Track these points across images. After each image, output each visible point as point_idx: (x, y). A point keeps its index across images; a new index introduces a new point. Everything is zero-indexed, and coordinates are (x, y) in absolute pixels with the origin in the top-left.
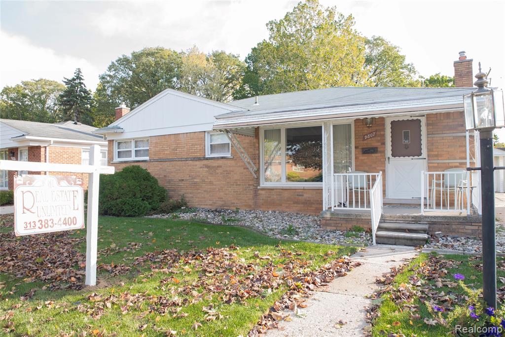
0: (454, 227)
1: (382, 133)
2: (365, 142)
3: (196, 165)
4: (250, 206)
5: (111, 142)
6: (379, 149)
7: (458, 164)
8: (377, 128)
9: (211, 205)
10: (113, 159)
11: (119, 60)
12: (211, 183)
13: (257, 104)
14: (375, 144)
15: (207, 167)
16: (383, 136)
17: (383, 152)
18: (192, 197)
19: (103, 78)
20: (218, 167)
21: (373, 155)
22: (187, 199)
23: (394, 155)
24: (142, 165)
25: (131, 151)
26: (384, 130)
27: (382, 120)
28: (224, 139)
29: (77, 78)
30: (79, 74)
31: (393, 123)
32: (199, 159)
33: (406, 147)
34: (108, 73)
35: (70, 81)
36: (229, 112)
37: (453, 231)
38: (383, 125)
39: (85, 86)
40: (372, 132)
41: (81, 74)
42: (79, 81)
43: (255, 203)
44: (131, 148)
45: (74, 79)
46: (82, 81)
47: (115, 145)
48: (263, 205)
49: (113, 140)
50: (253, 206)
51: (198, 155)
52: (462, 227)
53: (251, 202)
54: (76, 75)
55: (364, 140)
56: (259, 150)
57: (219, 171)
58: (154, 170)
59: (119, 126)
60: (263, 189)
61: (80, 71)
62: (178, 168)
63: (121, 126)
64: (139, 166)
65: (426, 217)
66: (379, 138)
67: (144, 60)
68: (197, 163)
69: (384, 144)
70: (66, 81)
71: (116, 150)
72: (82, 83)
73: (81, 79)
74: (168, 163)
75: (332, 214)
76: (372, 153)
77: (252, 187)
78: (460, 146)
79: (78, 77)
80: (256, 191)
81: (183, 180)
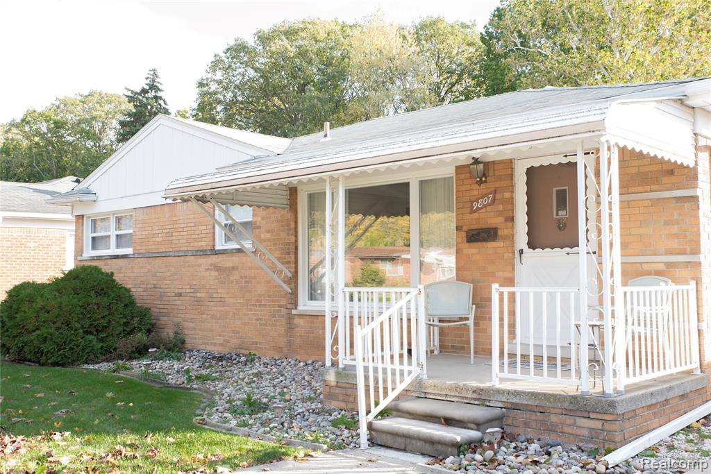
1: (507, 195)
2: (475, 215)
3: (200, 265)
4: (279, 350)
5: (80, 218)
6: (500, 233)
7: (662, 267)
8: (498, 184)
9: (221, 345)
10: (82, 252)
11: (228, 50)
12: (222, 301)
13: (327, 139)
14: (494, 221)
15: (217, 268)
16: (511, 201)
17: (511, 238)
18: (194, 329)
19: (201, 85)
20: (233, 268)
21: (491, 245)
22: (186, 332)
23: (532, 245)
25: (109, 236)
26: (511, 188)
27: (509, 164)
28: (243, 214)
29: (150, 88)
30: (154, 81)
31: (530, 172)
32: (203, 253)
33: (561, 226)
34: (209, 75)
35: (136, 93)
36: (249, 158)
38: (511, 177)
39: (165, 103)
40: (486, 195)
41: (157, 80)
42: (153, 94)
43: (289, 344)
44: (109, 231)
45: (144, 91)
46: (159, 94)
47: (87, 225)
48: (301, 347)
49: (83, 216)
50: (285, 350)
51: (204, 245)
53: (282, 342)
54: (148, 82)
55: (472, 212)
56: (296, 236)
57: (235, 276)
59: (91, 188)
60: (301, 316)
61: (155, 75)
62: (173, 269)
63: (93, 189)
66: (501, 208)
67: (282, 44)
68: (202, 260)
69: (512, 219)
70: (129, 94)
71: (88, 235)
72: (160, 98)
73: (158, 89)
74: (158, 261)
75: (338, 374)
76: (484, 240)
77: (284, 311)
78: (666, 223)
79: (153, 87)
80: (290, 318)
81: (180, 295)
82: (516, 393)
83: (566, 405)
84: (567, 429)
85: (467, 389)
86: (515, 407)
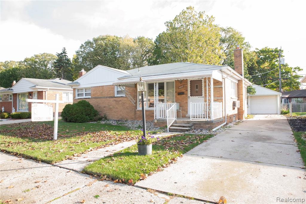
0: (202, 125)
1: (186, 86)
2: (179, 90)
3: (111, 100)
4: (133, 118)
5: (74, 89)
6: (185, 93)
7: (216, 100)
8: (184, 83)
9: (117, 118)
10: (75, 97)
11: (86, 43)
12: (117, 108)
13: (140, 72)
14: (183, 91)
15: (115, 101)
16: (187, 87)
17: (187, 94)
18: (109, 115)
19: (77, 52)
20: (120, 101)
21: (183, 95)
22: (107, 115)
23: (191, 96)
24: (87, 100)
25: (83, 93)
26: (187, 84)
27: (187, 80)
28: (123, 89)
29: (64, 53)
30: (64, 51)
31: (191, 81)
32: (112, 97)
33: (197, 92)
34: (80, 50)
35: (59, 54)
36: (124, 76)
37: (202, 127)
38: (187, 82)
39: (68, 57)
40: (182, 86)
41: (65, 50)
42: (64, 54)
43: (135, 117)
44: (83, 92)
45: (62, 54)
46: (66, 54)
47: (76, 91)
48: (138, 118)
49: (75, 89)
50: (134, 119)
51: (111, 95)
52: (205, 125)
53: (133, 117)
54: (63, 51)
55: (179, 89)
56: (137, 93)
57: (120, 102)
58: (92, 102)
59: (78, 82)
60: (138, 111)
61: (65, 49)
62: (103, 101)
63: (79, 82)
64: (85, 101)
65: (192, 121)
66: (185, 88)
67: (99, 42)
68: (111, 99)
69: (187, 90)
70: (58, 54)
71: (77, 93)
72: (66, 55)
73: (65, 53)
74: (99, 99)
75: (157, 120)
76: (181, 95)
77: (134, 110)
78: (217, 92)
79: (64, 52)
80: (135, 111)
81: (105, 107)
82: (195, 121)
83: (204, 123)
84: (204, 127)
85: (185, 121)
86: (195, 124)
